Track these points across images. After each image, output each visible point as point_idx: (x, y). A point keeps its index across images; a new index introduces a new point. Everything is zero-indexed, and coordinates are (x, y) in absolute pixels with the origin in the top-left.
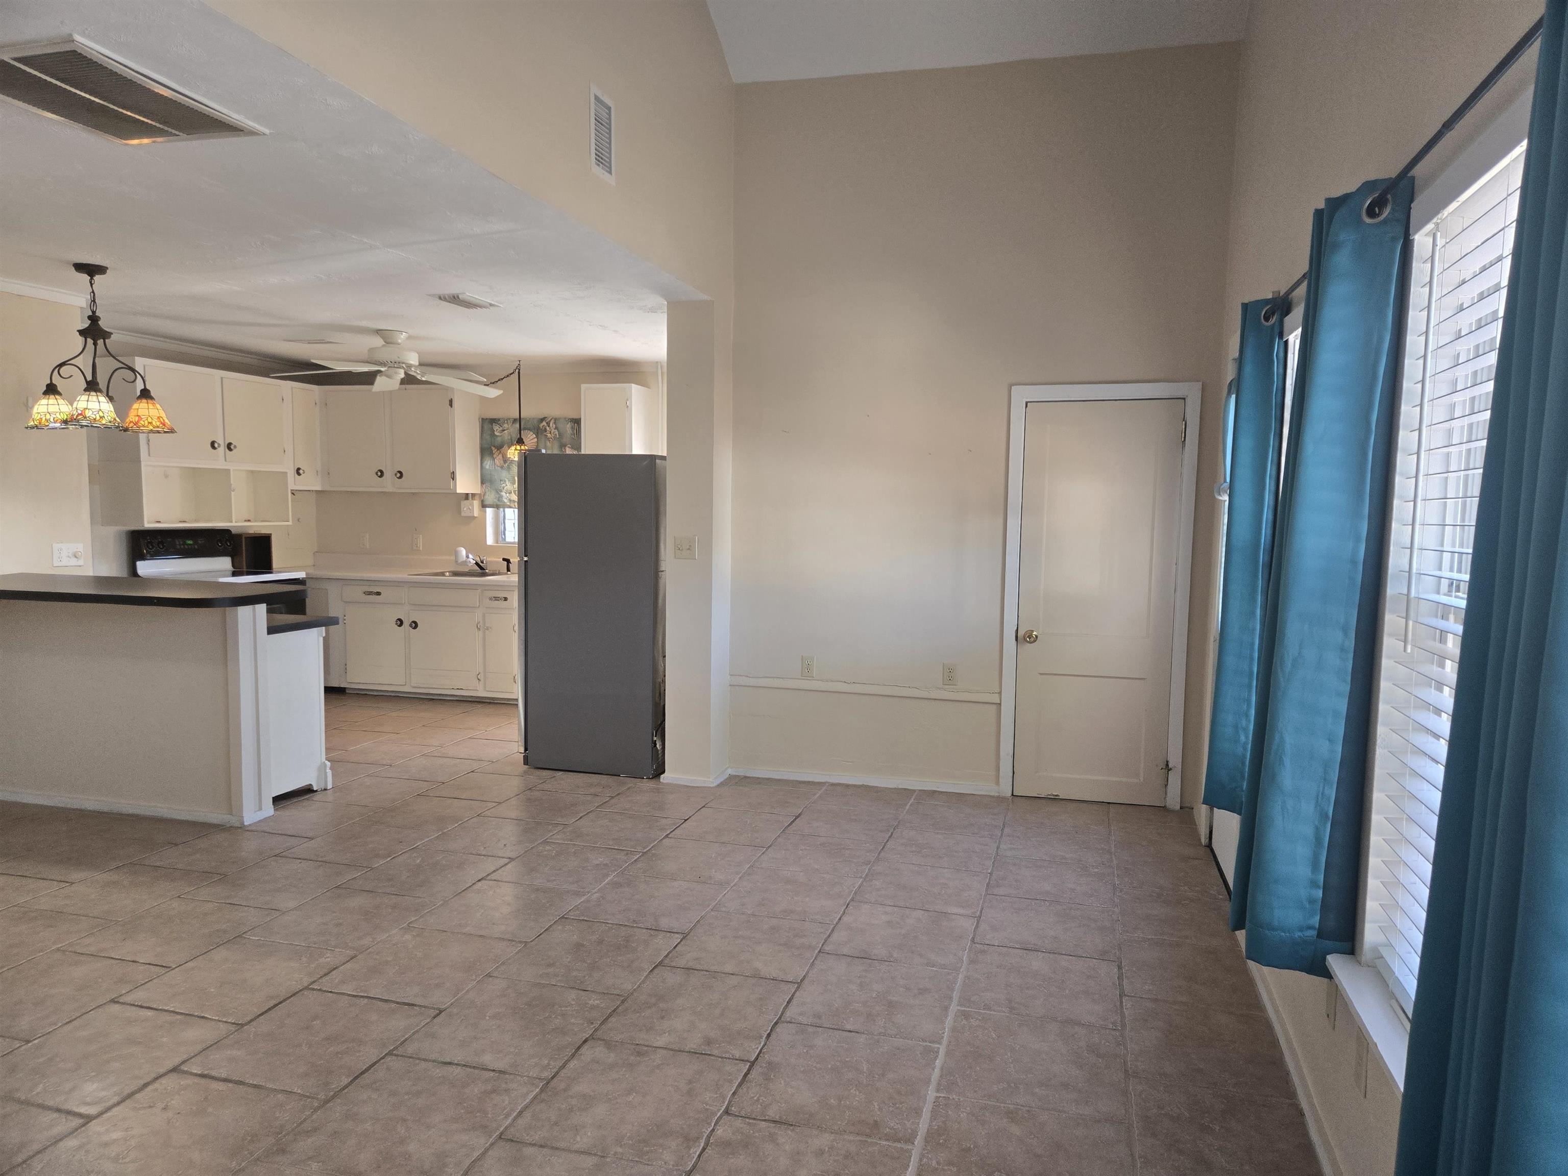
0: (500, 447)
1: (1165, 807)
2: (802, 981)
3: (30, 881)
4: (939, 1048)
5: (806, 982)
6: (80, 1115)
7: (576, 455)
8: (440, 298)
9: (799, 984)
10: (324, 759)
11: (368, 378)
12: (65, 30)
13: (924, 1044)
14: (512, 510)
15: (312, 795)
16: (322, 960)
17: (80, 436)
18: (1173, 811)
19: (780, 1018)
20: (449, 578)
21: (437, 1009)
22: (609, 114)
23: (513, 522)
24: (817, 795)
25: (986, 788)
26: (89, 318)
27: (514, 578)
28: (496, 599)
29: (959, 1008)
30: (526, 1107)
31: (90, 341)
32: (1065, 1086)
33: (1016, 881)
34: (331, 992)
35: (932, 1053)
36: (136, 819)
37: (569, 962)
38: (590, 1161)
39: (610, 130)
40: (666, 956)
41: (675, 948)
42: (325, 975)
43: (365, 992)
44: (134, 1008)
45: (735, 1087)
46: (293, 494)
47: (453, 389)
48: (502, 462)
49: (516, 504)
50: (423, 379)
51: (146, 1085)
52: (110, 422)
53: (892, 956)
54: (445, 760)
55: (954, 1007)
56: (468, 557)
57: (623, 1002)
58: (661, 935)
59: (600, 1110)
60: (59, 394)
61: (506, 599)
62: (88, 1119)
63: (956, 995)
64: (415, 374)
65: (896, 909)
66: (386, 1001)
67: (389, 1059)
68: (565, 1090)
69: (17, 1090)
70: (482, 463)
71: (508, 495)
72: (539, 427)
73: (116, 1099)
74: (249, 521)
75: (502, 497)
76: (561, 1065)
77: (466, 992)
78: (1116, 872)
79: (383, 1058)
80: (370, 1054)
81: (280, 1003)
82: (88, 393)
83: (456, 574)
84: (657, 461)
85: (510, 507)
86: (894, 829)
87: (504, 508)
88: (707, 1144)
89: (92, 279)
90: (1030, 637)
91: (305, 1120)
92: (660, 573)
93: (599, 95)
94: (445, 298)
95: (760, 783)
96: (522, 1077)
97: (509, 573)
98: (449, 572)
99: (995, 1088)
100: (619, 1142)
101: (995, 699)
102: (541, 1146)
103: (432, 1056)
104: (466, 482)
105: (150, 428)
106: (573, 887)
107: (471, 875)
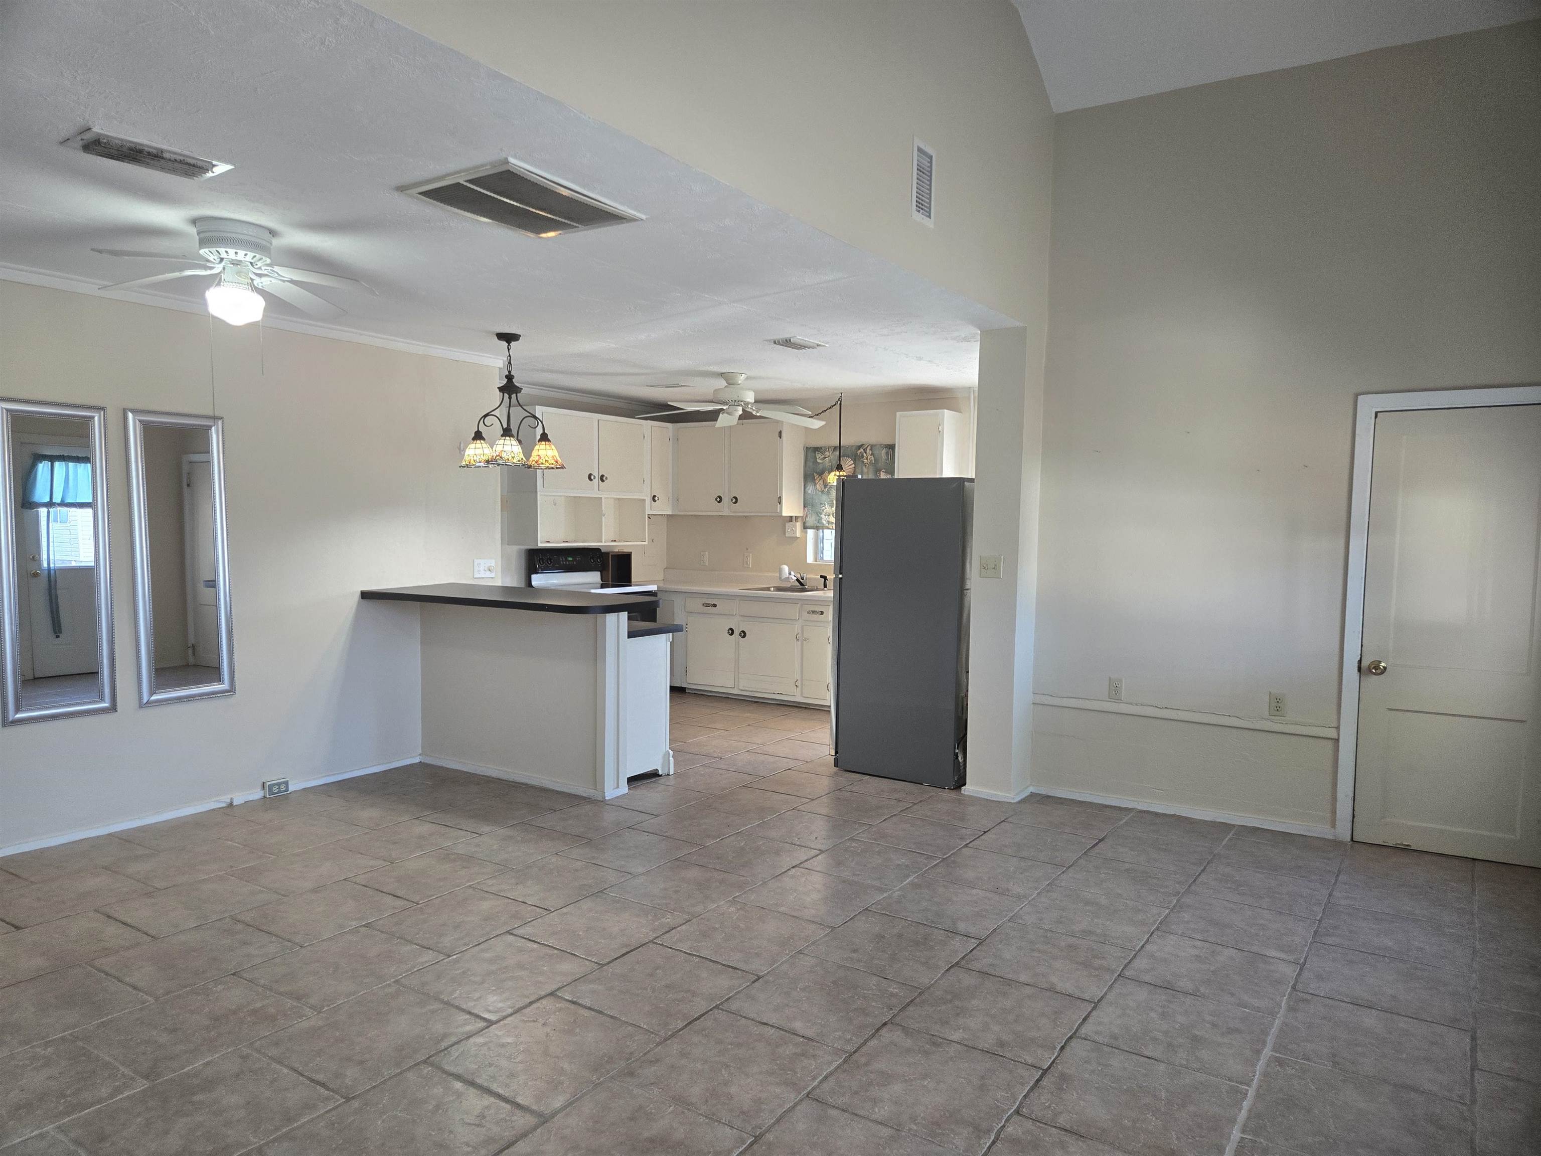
0: (821, 474)
2: (1099, 1001)
3: (452, 830)
4: (1248, 1090)
5: (1103, 1002)
6: (484, 1019)
7: (890, 479)
8: (775, 343)
9: (1096, 1005)
10: (668, 749)
11: (712, 416)
12: (503, 155)
13: (1231, 1084)
14: (830, 531)
15: (657, 778)
16: (663, 920)
17: (496, 472)
19: (1075, 1033)
20: (773, 593)
21: (757, 975)
22: (931, 162)
23: (830, 541)
24: (1124, 821)
25: (1320, 829)
26: (506, 377)
27: (830, 594)
28: (814, 612)
29: (1274, 1054)
30: (831, 1074)
31: (506, 396)
33: (1351, 932)
34: (671, 948)
35: (1239, 1094)
36: (527, 788)
37: (871, 951)
38: (885, 1132)
39: (931, 176)
40: (963, 958)
41: (971, 951)
42: (667, 932)
43: (697, 951)
44: (523, 940)
45: (1026, 1091)
46: (649, 518)
47: (782, 422)
48: (823, 487)
49: (834, 525)
50: (758, 414)
51: (531, 1003)
52: (519, 461)
53: (1198, 991)
54: (767, 757)
55: (1267, 1052)
56: (790, 574)
57: (920, 994)
58: (958, 938)
59: (897, 1088)
60: (484, 439)
61: (822, 613)
62: (490, 1023)
63: (1270, 1040)
64: (751, 411)
65: (1206, 944)
66: (714, 962)
67: (716, 1011)
68: (866, 1064)
69: (441, 993)
70: (805, 488)
71: (826, 517)
72: (856, 453)
73: (510, 1011)
74: (615, 541)
75: (821, 519)
76: (862, 1041)
77: (780, 965)
78: (1478, 935)
79: (711, 1010)
80: (701, 1006)
81: (632, 951)
82: (504, 438)
83: (779, 589)
84: (965, 483)
85: (828, 528)
86: (1208, 863)
87: (823, 529)
88: (998, 1137)
89: (509, 345)
90: (1377, 668)
91: (649, 1051)
92: (965, 592)
93: (922, 146)
94: (779, 342)
95: (1062, 803)
96: (828, 1046)
97: (825, 589)
98: (773, 587)
99: (1310, 1139)
100: (913, 1119)
101: (1332, 733)
102: (843, 1110)
103: (752, 1016)
104: (790, 507)
105: (547, 465)
106: (877, 883)
107: (786, 861)
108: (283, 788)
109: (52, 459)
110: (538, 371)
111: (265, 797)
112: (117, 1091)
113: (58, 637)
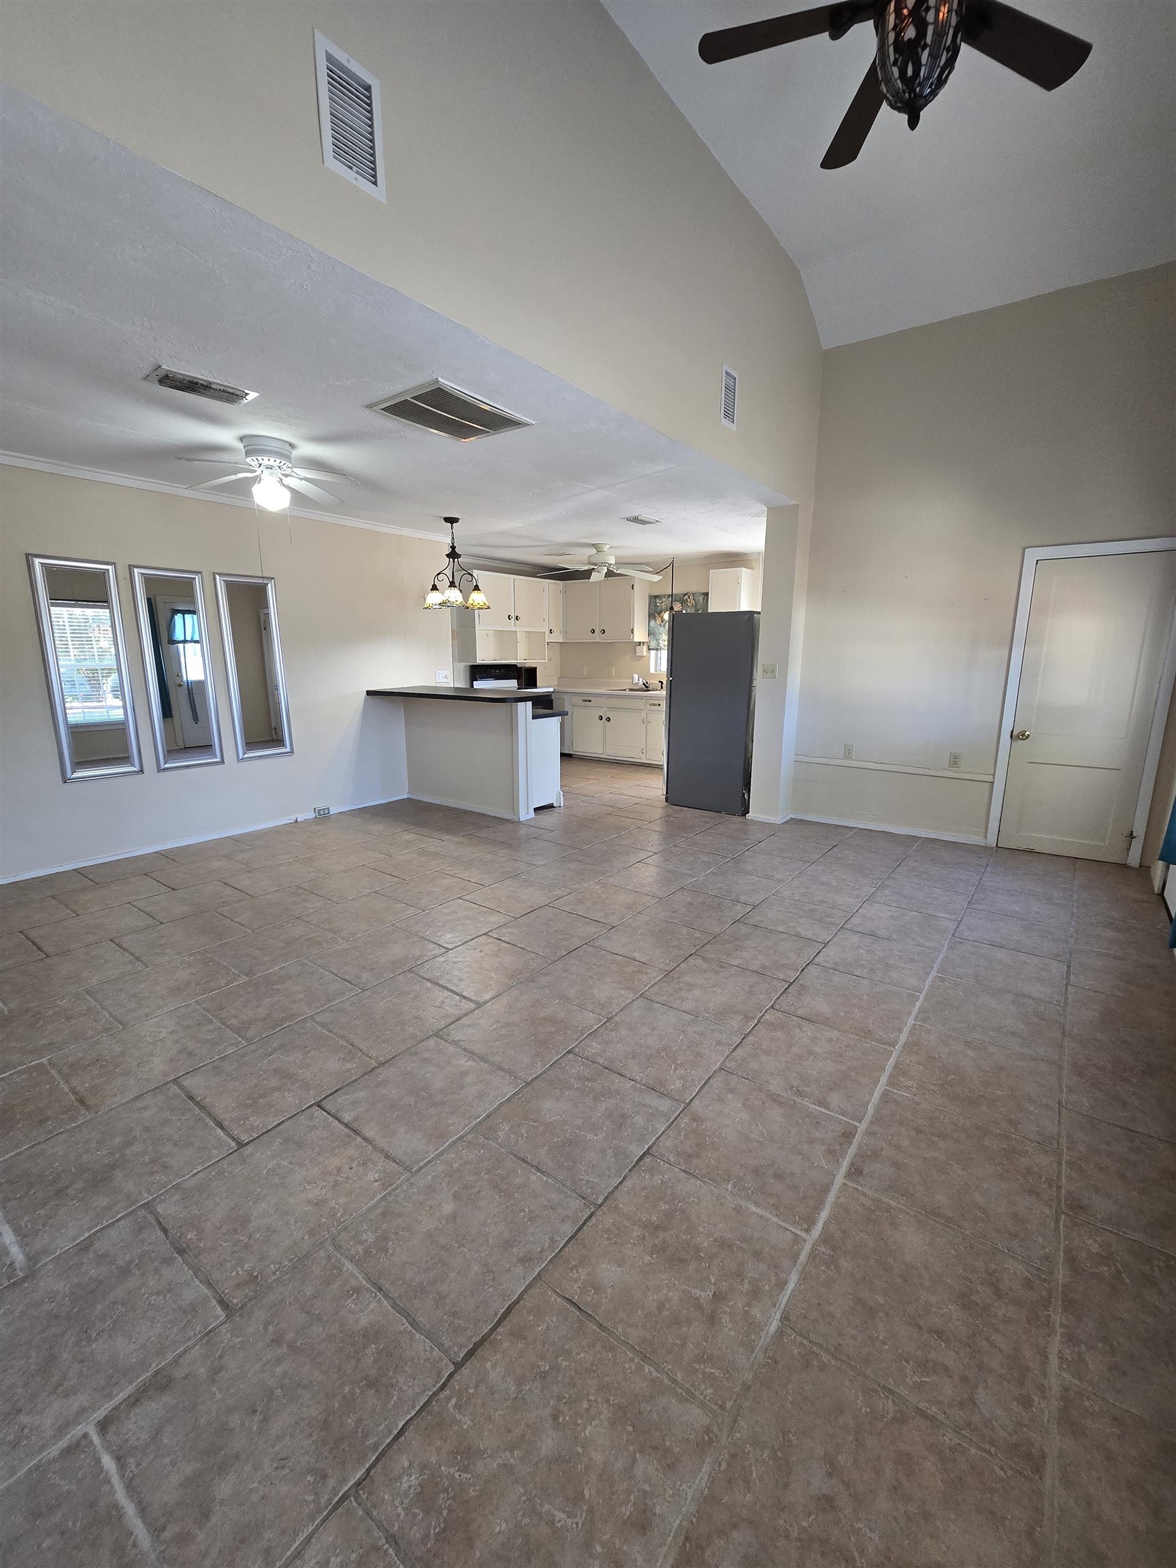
0: (659, 613)
1: (1126, 864)
2: (828, 942)
4: (920, 996)
5: (830, 943)
6: (445, 948)
7: (705, 613)
8: (628, 520)
9: (826, 945)
10: (559, 791)
11: (586, 574)
12: (435, 376)
13: (909, 992)
14: (664, 651)
15: (553, 809)
16: (555, 892)
17: (447, 611)
18: (1133, 868)
19: (811, 962)
20: (627, 692)
21: (611, 925)
22: (735, 383)
23: (665, 658)
24: (850, 835)
25: (977, 840)
26: (451, 547)
27: (664, 693)
28: (654, 705)
29: (937, 974)
30: (655, 984)
31: (451, 560)
32: (1013, 1034)
33: (992, 902)
34: (558, 909)
35: (914, 998)
36: (473, 813)
37: (684, 912)
38: (689, 1017)
39: (734, 393)
40: (742, 917)
41: (748, 913)
42: (556, 900)
43: (575, 911)
44: (469, 903)
45: (778, 995)
46: (548, 644)
47: (634, 577)
48: (660, 622)
50: (618, 572)
51: (473, 939)
52: (461, 603)
53: (892, 937)
54: (623, 796)
55: (934, 973)
56: (639, 680)
57: (714, 938)
58: (740, 905)
59: (697, 992)
60: (438, 590)
61: (659, 705)
62: (449, 950)
63: (936, 967)
64: (613, 570)
65: (898, 909)
66: (585, 917)
67: (586, 946)
68: (678, 978)
69: (419, 932)
70: (649, 623)
71: (662, 642)
72: (682, 599)
73: (460, 943)
74: (526, 659)
75: (659, 643)
76: (676, 965)
77: (627, 919)
79: (583, 945)
80: (576, 942)
81: (535, 910)
82: (450, 588)
83: (631, 690)
84: (755, 614)
85: (663, 649)
86: (903, 860)
87: (660, 650)
88: (758, 1022)
89: (452, 525)
90: (1023, 735)
91: (544, 968)
92: (753, 688)
93: (729, 370)
94: (630, 519)
96: (655, 967)
97: (661, 689)
98: (628, 689)
99: (958, 1026)
100: (707, 1010)
101: (990, 778)
102: (663, 1005)
103: (608, 949)
104: (640, 635)
105: (479, 606)
106: (690, 872)
107: (633, 858)
108: (326, 811)
109: (184, 612)
110: (473, 545)
111: (316, 817)
112: (229, 982)
113: (196, 723)
